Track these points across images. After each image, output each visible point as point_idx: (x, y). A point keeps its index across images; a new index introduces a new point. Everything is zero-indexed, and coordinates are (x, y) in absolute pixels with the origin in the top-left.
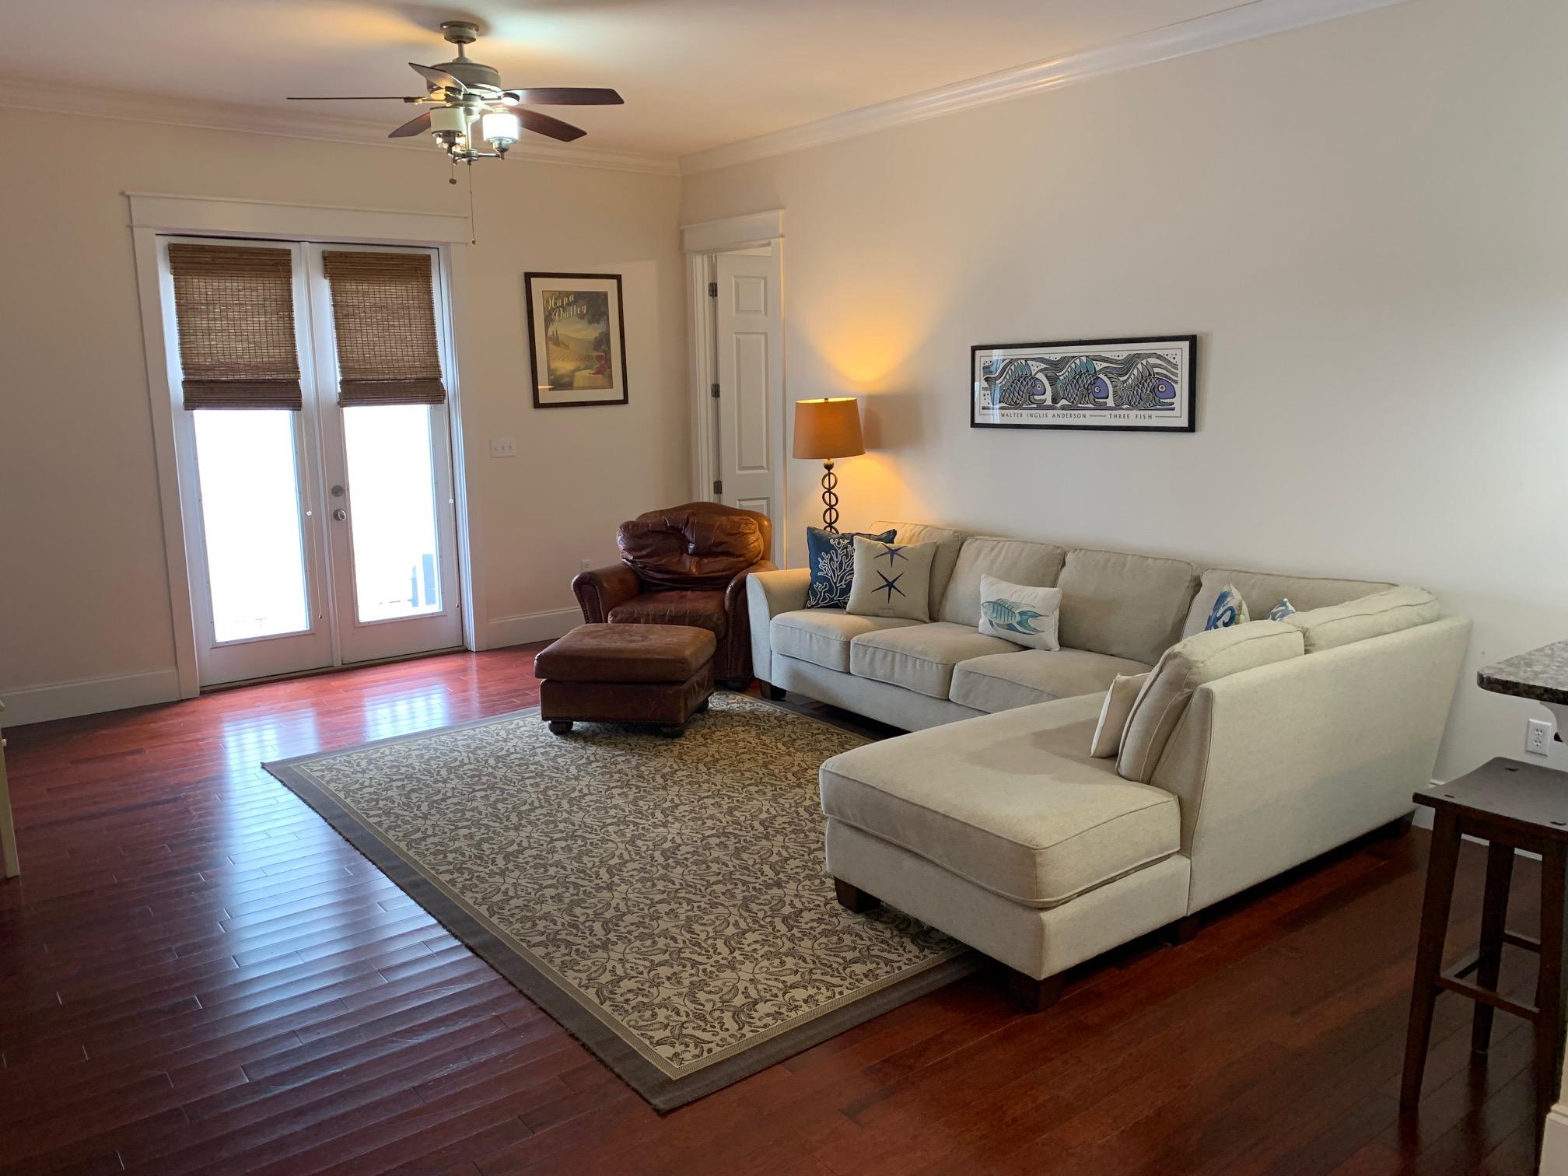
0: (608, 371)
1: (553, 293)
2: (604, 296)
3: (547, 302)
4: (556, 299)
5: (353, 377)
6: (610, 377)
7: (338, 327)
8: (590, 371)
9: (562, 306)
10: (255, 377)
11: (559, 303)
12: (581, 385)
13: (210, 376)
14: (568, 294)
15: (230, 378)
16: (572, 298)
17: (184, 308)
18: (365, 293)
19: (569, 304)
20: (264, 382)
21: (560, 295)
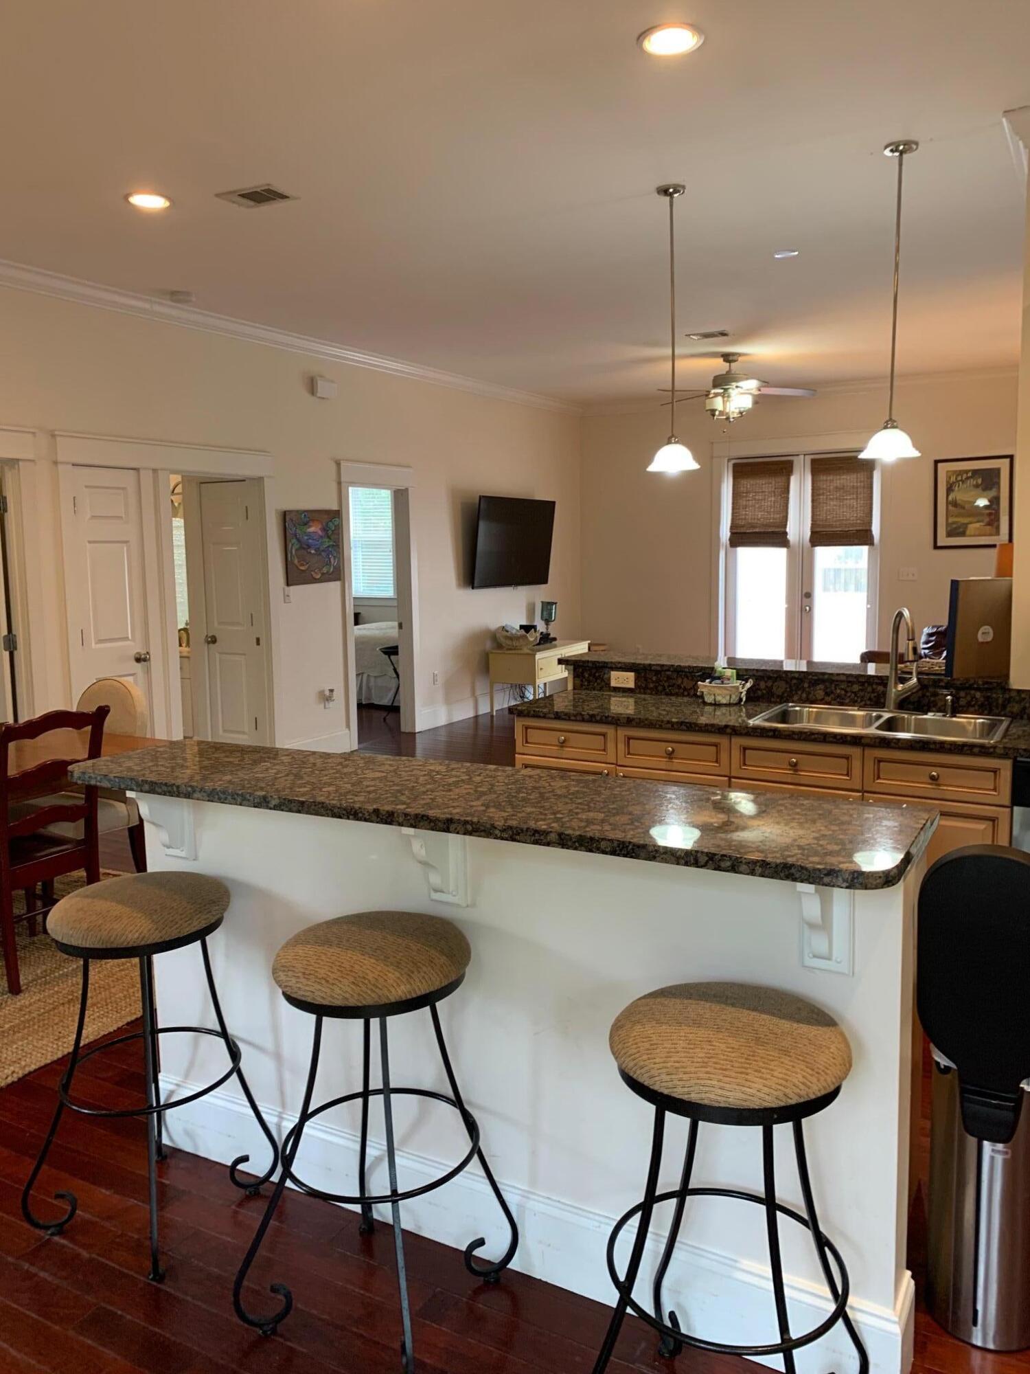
0: (996, 524)
1: (955, 472)
2: (997, 472)
3: (950, 478)
4: (958, 475)
5: (818, 530)
6: (998, 528)
7: (813, 501)
8: (982, 524)
9: (961, 480)
10: (762, 530)
11: (959, 478)
12: (973, 533)
13: (742, 530)
14: (966, 472)
15: (751, 531)
16: (970, 474)
17: (736, 495)
18: (831, 481)
19: (968, 478)
20: (768, 533)
21: (960, 473)
